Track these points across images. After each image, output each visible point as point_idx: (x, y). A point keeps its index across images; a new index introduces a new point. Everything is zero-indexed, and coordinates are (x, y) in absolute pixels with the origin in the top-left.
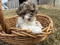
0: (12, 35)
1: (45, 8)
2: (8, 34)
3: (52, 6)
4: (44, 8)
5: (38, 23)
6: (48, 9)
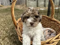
1: (19, 8)
3: (24, 6)
4: (17, 9)
6: (21, 10)
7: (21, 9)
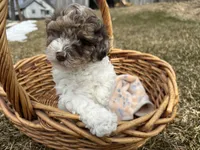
0: (38, 126)
2: (28, 119)
5: (134, 84)
7: (187, 17)
